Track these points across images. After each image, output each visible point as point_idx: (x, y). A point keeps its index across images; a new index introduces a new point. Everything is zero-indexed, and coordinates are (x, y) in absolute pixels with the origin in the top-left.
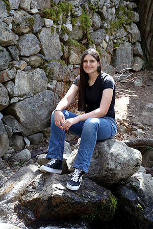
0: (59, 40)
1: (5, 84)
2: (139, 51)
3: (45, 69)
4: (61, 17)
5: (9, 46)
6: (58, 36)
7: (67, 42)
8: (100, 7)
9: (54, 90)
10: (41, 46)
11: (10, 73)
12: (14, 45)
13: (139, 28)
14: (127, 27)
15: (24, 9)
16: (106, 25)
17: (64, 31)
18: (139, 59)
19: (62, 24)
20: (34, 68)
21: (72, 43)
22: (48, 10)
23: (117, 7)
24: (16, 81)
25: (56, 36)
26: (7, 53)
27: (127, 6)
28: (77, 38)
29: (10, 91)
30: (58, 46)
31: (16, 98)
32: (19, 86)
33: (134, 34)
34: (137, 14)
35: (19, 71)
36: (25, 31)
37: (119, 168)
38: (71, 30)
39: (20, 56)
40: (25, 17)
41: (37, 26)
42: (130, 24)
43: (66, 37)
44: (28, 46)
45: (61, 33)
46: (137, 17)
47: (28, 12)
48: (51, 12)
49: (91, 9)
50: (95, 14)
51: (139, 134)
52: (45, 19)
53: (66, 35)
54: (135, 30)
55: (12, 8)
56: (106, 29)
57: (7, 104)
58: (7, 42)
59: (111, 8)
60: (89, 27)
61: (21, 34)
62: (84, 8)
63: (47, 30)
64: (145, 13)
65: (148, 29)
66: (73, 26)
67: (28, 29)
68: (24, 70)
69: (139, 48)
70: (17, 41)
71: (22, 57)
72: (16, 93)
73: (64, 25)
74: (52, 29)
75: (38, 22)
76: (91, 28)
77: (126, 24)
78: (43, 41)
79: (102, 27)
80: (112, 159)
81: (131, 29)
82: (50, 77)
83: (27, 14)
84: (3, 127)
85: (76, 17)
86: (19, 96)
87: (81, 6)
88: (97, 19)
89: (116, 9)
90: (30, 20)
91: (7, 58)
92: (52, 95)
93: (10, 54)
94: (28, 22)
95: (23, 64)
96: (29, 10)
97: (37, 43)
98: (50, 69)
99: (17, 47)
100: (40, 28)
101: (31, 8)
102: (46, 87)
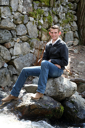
0: (36, 28)
1: (9, 49)
2: (77, 35)
3: (29, 42)
4: (38, 17)
5: (11, 30)
6: (36, 26)
7: (40, 29)
8: (58, 12)
9: (34, 53)
10: (27, 31)
11: (12, 44)
12: (14, 30)
13: (77, 24)
14: (71, 23)
15: (19, 12)
16: (60, 21)
17: (39, 24)
18: (76, 39)
19: (38, 20)
20: (24, 42)
21: (43, 30)
22: (31, 13)
23: (66, 13)
24: (15, 48)
25: (35, 26)
26: (10, 34)
27: (71, 13)
28: (46, 28)
29: (11, 53)
30: (36, 31)
31: (15, 57)
32: (16, 51)
33: (74, 26)
34: (76, 17)
35: (16, 43)
36: (20, 23)
37: (65, 92)
38: (43, 23)
39: (17, 35)
40: (19, 16)
41: (26, 21)
42: (72, 22)
43: (40, 27)
44: (21, 30)
45: (37, 25)
46: (76, 18)
47: (21, 13)
48: (33, 14)
49: (53, 13)
50: (55, 16)
51: (76, 76)
52: (30, 17)
53: (40, 26)
54: (75, 25)
55: (13, 11)
56: (60, 24)
57: (10, 59)
58: (10, 28)
59: (63, 13)
60: (52, 22)
61: (17, 25)
62: (49, 13)
63: (31, 23)
64: (80, 16)
65: (81, 24)
66: (44, 21)
67: (21, 22)
68: (18, 43)
69: (76, 33)
70: (15, 27)
71: (17, 36)
72: (14, 54)
73: (39, 21)
74: (33, 22)
75: (26, 18)
76: (53, 23)
77: (70, 22)
78: (29, 28)
79: (58, 23)
80: (62, 87)
81: (73, 24)
82: (32, 46)
83: (21, 14)
84: (8, 71)
85: (46, 17)
86: (16, 56)
87: (48, 12)
88: (56, 18)
89: (65, 14)
90: (22, 17)
91: (10, 36)
92: (32, 56)
93: (12, 34)
94: (21, 18)
95: (18, 40)
96: (22, 12)
97: (25, 29)
98: (32, 43)
99: (16, 31)
100: (27, 21)
101: (23, 11)
102: (29, 51)
